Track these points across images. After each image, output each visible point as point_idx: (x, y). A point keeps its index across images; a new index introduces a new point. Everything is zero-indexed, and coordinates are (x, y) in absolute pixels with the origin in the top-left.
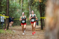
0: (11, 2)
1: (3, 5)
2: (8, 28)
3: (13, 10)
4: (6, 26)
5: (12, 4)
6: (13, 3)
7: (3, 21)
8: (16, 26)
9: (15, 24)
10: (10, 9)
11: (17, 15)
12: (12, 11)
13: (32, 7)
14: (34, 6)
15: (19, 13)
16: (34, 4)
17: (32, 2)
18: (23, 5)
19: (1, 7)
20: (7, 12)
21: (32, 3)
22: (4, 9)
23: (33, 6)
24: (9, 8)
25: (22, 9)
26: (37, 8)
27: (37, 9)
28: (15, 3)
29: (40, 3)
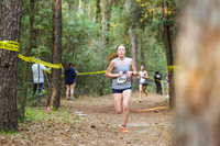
0: (67, 16)
1: (40, 26)
2: (57, 105)
3: (76, 41)
4: (53, 98)
5: (72, 22)
6: (76, 20)
7: (42, 80)
8: (86, 97)
9: (82, 90)
10: (64, 39)
11: (89, 60)
12: (73, 47)
13: (138, 30)
14: (147, 29)
15: (96, 51)
16: (146, 20)
17: (140, 16)
18: (109, 25)
19: (35, 31)
20: (56, 49)
21: (138, 19)
22: (43, 39)
23: (143, 27)
24: (61, 37)
25: (107, 40)
26: (155, 33)
27: (157, 37)
28: (83, 18)
29: (168, 17)
